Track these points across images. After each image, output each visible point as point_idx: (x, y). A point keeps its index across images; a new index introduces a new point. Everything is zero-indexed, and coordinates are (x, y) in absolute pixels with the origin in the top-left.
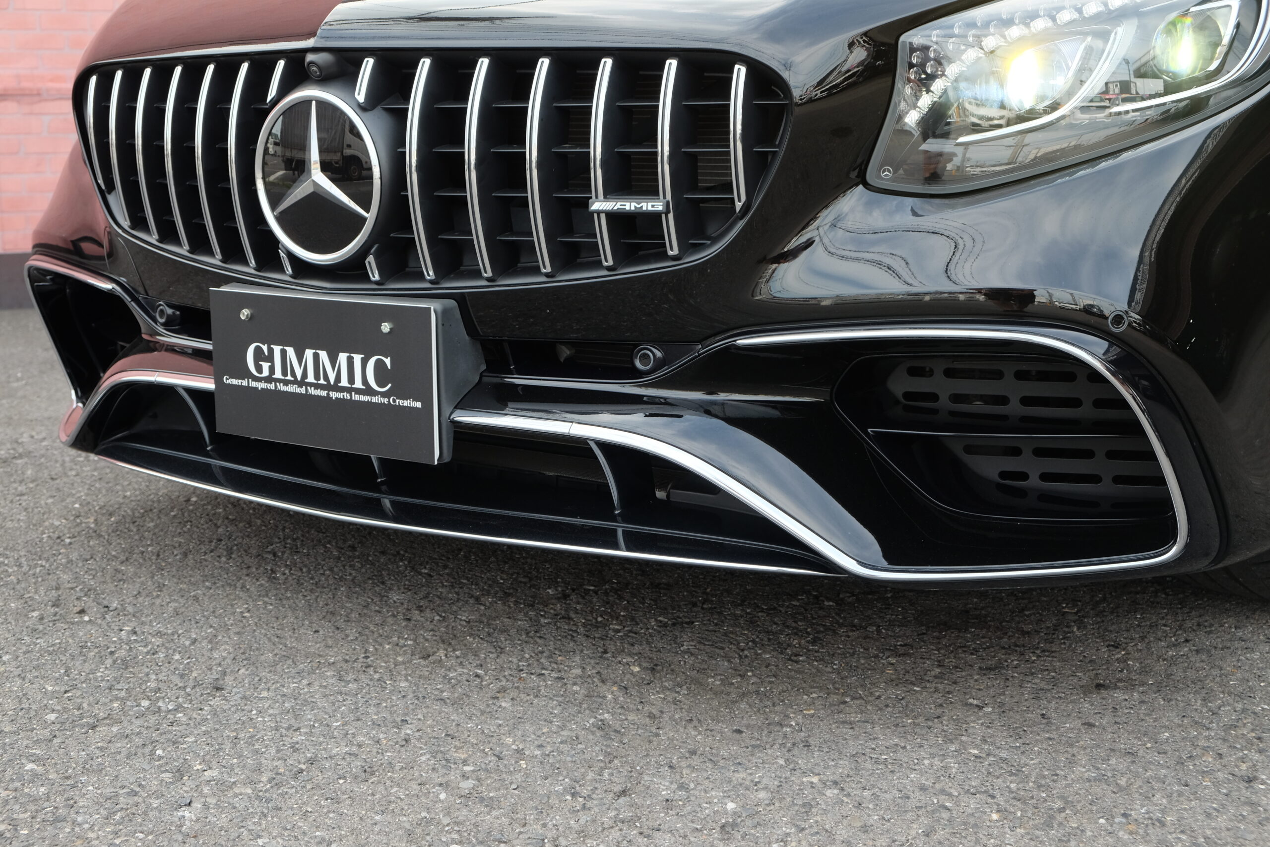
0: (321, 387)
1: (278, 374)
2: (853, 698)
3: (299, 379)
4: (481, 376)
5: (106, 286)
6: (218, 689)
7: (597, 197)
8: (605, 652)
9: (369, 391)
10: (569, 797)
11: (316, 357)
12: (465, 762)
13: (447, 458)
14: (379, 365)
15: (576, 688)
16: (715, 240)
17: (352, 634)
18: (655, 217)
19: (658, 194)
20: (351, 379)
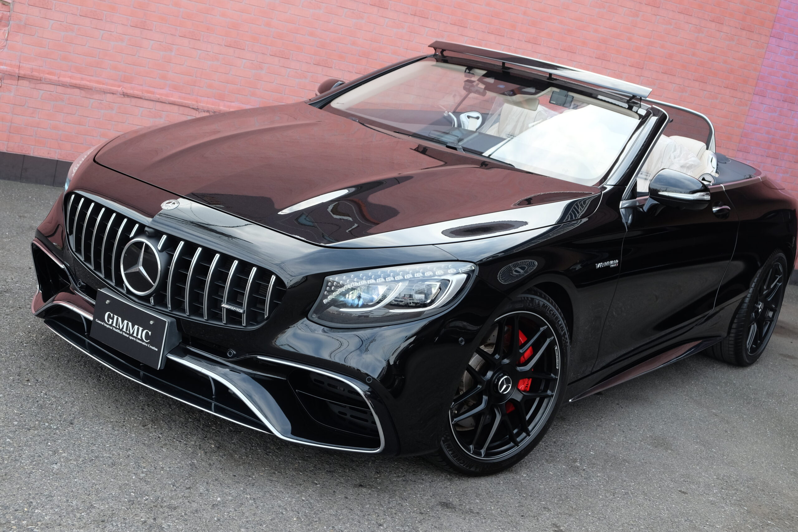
0: (127, 334)
1: (114, 325)
2: (279, 472)
3: (121, 328)
4: (180, 343)
5: (62, 266)
6: (72, 424)
7: (224, 302)
8: (206, 437)
9: (142, 340)
10: (172, 486)
11: (128, 324)
12: (144, 468)
13: (162, 368)
14: (147, 333)
15: (190, 449)
16: (258, 323)
17: (122, 411)
18: (241, 314)
19: (242, 307)
20: (137, 335)
